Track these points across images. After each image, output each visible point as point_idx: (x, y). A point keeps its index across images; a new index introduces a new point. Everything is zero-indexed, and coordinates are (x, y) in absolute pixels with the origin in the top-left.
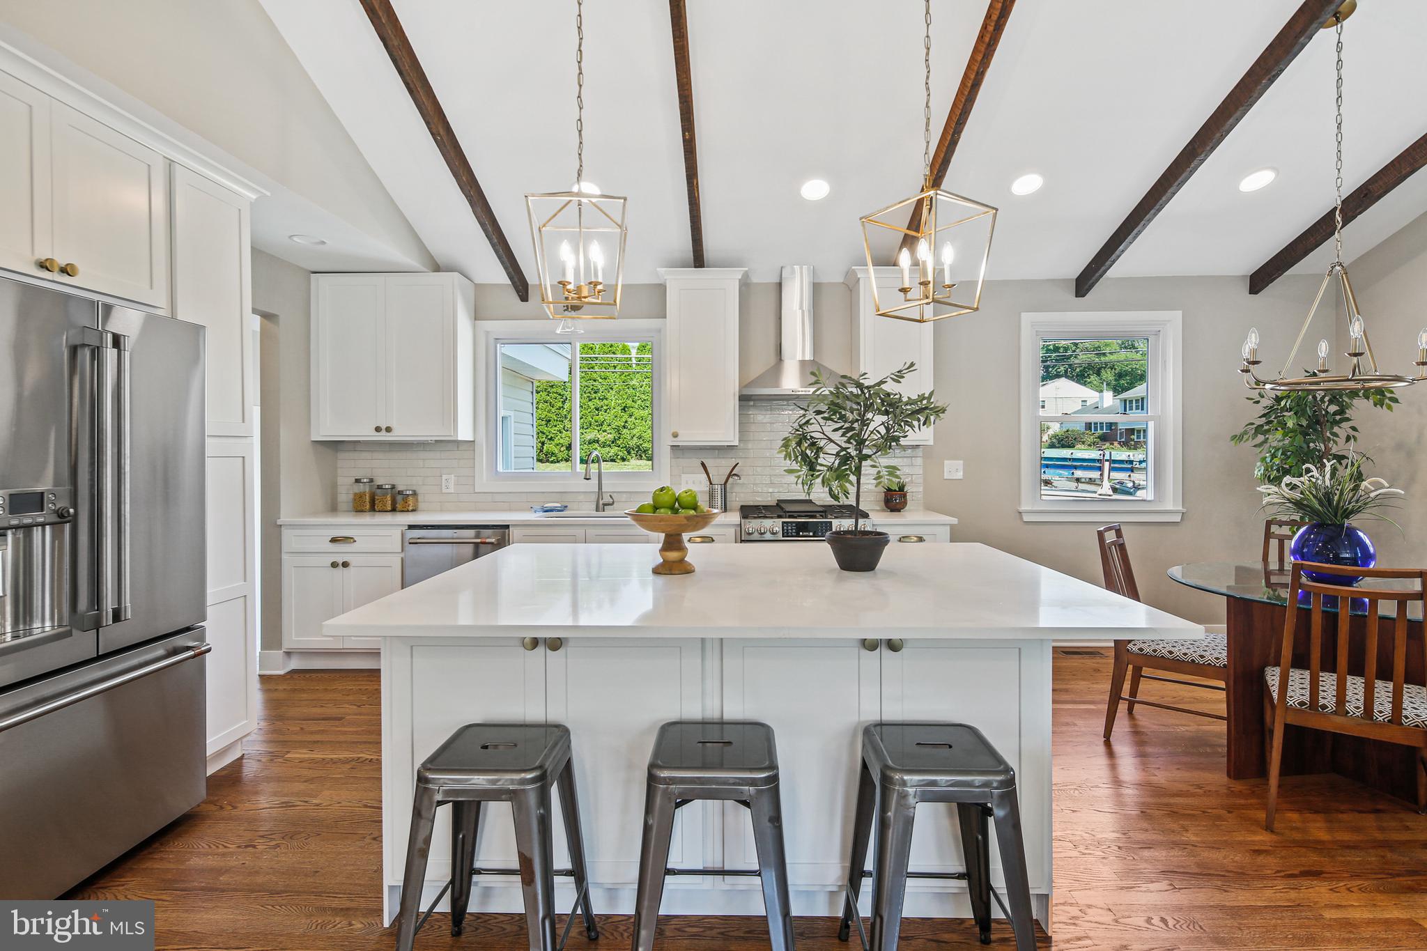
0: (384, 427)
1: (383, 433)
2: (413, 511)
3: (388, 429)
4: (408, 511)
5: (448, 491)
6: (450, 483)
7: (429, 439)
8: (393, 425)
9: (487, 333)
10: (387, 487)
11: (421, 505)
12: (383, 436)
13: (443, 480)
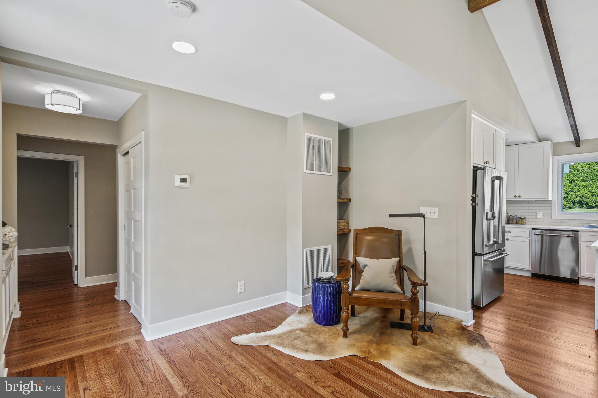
0: (517, 196)
1: (517, 198)
2: (524, 224)
3: (520, 197)
4: (523, 224)
5: (539, 218)
6: (540, 215)
7: (533, 199)
8: (521, 195)
9: (558, 160)
10: (514, 216)
11: (527, 223)
12: (517, 199)
13: (537, 214)
